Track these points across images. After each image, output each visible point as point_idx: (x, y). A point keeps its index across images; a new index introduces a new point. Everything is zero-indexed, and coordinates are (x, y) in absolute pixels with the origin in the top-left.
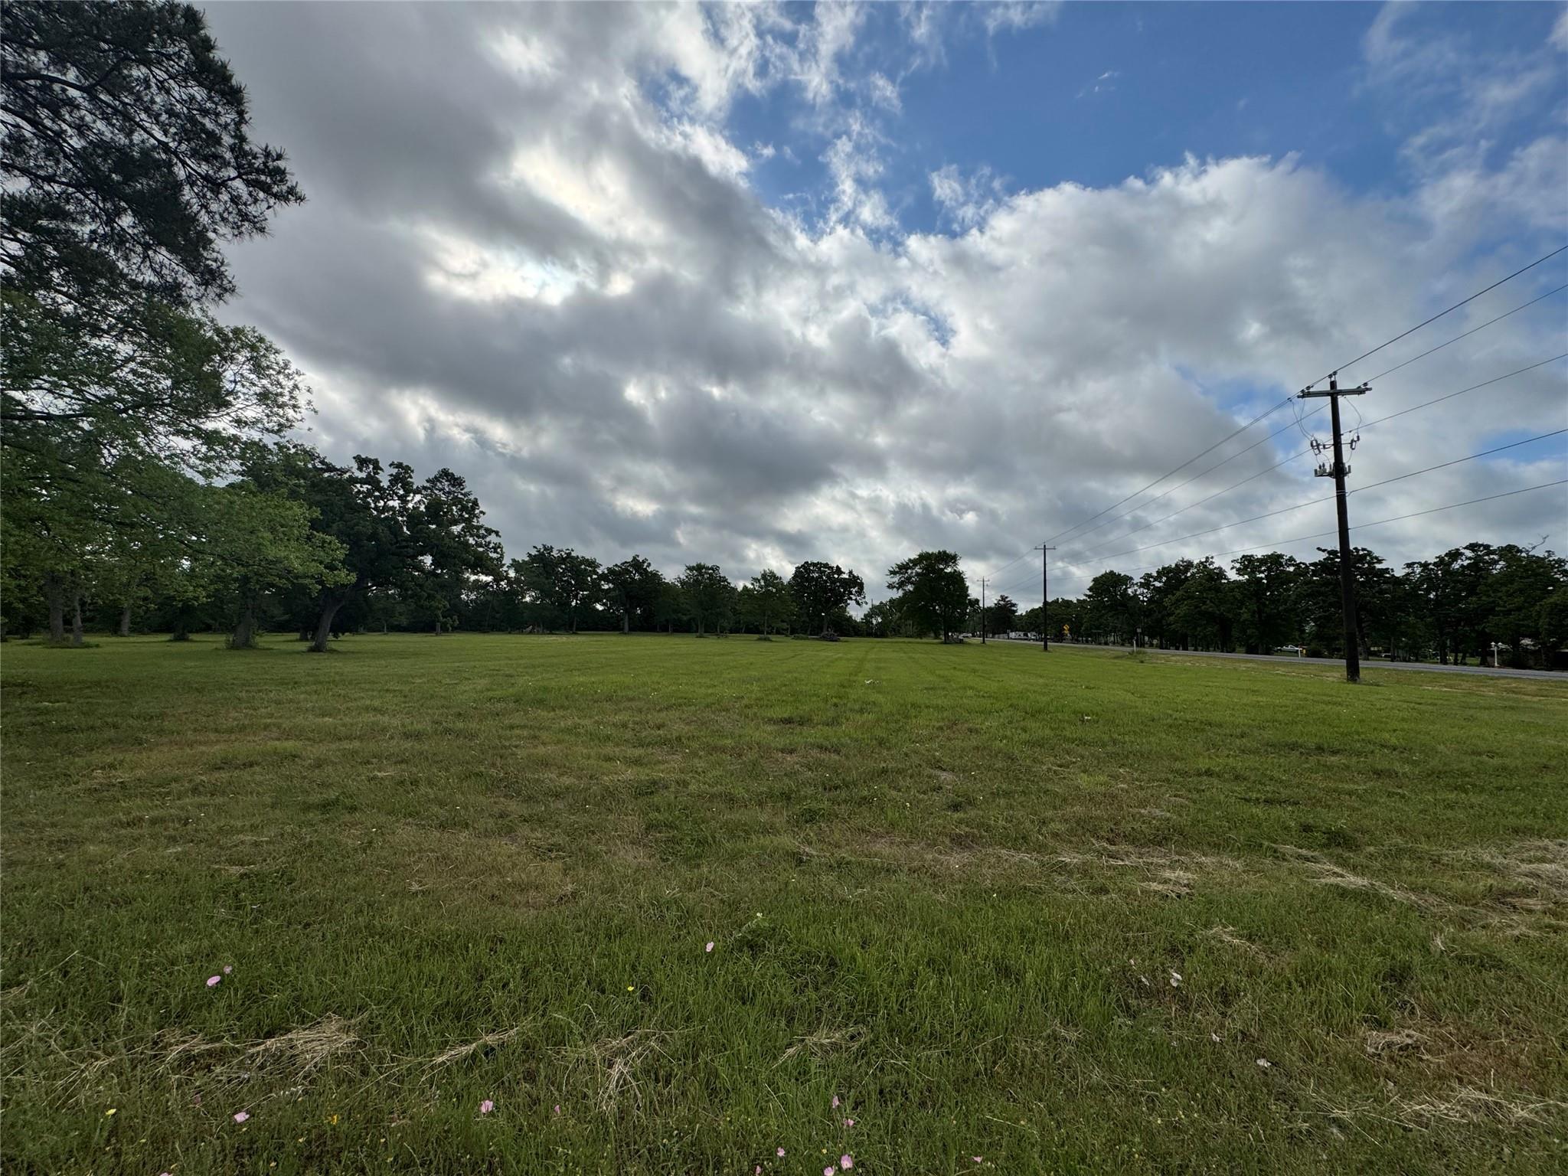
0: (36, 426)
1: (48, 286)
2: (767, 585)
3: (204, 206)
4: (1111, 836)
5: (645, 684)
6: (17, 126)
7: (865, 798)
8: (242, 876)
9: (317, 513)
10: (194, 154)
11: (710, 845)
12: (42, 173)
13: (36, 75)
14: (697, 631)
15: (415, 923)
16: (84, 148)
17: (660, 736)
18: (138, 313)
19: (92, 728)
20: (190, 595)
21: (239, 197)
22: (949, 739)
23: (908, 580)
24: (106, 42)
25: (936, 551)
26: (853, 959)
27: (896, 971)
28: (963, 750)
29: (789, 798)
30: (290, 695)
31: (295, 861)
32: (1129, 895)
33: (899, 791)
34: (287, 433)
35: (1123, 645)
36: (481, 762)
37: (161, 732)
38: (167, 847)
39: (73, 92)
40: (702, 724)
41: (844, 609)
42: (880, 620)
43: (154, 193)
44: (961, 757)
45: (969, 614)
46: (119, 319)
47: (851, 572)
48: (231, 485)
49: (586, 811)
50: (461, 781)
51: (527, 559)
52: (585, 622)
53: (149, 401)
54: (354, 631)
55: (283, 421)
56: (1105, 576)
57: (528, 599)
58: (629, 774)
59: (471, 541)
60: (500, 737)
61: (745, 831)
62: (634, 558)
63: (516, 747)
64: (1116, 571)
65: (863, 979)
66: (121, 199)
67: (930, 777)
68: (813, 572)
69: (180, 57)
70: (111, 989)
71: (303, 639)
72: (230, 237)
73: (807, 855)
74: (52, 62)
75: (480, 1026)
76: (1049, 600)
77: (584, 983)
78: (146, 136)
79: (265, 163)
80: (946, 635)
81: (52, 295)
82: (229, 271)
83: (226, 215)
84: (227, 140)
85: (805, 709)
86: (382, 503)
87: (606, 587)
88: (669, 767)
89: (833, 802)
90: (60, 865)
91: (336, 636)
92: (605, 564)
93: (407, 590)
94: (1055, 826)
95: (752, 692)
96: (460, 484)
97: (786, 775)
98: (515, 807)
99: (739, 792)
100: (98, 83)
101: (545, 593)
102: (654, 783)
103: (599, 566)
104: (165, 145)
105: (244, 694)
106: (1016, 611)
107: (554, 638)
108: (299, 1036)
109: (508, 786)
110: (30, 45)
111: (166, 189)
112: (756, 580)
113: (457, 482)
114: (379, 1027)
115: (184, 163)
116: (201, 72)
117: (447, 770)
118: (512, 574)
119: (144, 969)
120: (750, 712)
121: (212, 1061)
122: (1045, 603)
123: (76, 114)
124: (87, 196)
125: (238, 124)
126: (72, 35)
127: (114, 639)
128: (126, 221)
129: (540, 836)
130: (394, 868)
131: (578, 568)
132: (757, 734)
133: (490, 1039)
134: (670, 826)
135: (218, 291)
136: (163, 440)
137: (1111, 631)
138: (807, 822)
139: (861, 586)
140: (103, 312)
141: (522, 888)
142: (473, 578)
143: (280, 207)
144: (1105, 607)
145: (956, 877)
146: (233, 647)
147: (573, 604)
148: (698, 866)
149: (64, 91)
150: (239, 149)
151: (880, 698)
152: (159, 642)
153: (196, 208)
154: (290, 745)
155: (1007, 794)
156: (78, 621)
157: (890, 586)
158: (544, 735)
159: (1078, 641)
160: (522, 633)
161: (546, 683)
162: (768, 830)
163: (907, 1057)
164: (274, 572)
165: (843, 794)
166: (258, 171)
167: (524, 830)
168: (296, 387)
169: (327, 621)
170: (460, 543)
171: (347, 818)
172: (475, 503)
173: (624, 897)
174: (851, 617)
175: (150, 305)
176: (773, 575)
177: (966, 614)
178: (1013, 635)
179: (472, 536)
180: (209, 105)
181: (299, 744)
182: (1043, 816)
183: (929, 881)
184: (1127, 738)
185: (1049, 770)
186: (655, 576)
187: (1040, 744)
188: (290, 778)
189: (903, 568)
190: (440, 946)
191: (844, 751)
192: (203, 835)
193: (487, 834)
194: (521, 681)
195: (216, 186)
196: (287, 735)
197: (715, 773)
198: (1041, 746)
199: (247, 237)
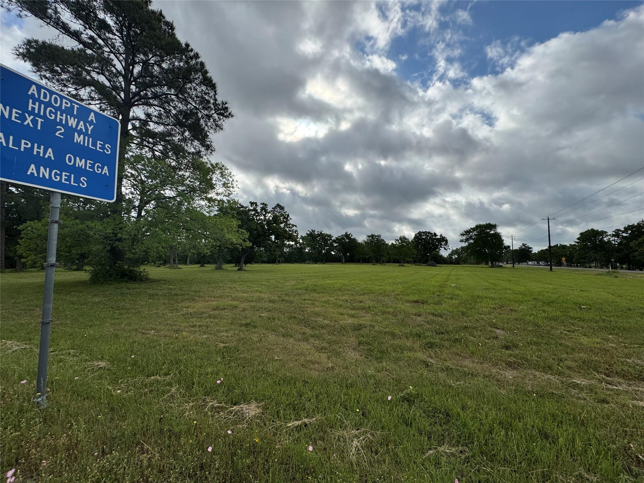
0: (166, 201)
1: (169, 157)
2: (402, 242)
3: (206, 125)
4: (607, 372)
5: (353, 284)
6: (160, 111)
7: (457, 339)
8: (224, 347)
9: (240, 223)
10: (204, 108)
11: (386, 354)
12: (166, 123)
13: (164, 94)
14: (372, 262)
15: (277, 371)
16: (176, 113)
17: (361, 306)
18: (190, 162)
19: (182, 295)
20: (206, 252)
21: (216, 119)
22: (500, 314)
23: (471, 238)
24: (180, 79)
25: (485, 223)
26: (458, 415)
27: (481, 424)
28: (508, 319)
29: (420, 336)
30: (234, 285)
31: (239, 344)
32: (624, 406)
33: (475, 337)
34: (231, 196)
35: (602, 268)
36: (295, 313)
37: (199, 297)
38: (203, 335)
39: (173, 97)
40: (378, 302)
41: (438, 252)
42: (456, 257)
43: (193, 123)
44: (508, 323)
45: (504, 253)
46: (186, 165)
47: (441, 235)
48: (215, 215)
49: (334, 335)
50: (289, 319)
51: (306, 235)
52: (328, 259)
53: (193, 190)
54: (251, 263)
55: (230, 193)
56: (588, 231)
57: (307, 250)
58: (350, 321)
59: (288, 230)
60: (301, 303)
61: (401, 349)
62: (346, 233)
63: (307, 307)
64: (595, 229)
65: (465, 425)
66: (185, 127)
67: (491, 332)
68: (423, 236)
69: (199, 78)
70: (192, 380)
71: (236, 266)
72: (213, 133)
73: (431, 363)
74: (168, 89)
75: (302, 414)
76: (552, 245)
77: (339, 404)
78: (191, 106)
79: (222, 107)
80: (492, 263)
81: (170, 160)
82: (213, 144)
83: (212, 126)
84: (212, 101)
85: (424, 297)
86: (258, 218)
87: (335, 245)
88: (366, 319)
89: (442, 339)
90: (177, 338)
91: (245, 265)
92: (335, 236)
93: (267, 248)
94: (569, 363)
95: (399, 288)
96: (283, 209)
97: (417, 326)
98: (308, 331)
99: (397, 331)
100: (179, 92)
101: (313, 248)
102: (360, 325)
103: (332, 237)
104: (196, 107)
105: (221, 285)
106: (531, 251)
107: (316, 265)
108: (244, 406)
109: (305, 322)
110: (163, 85)
111: (196, 121)
112: (397, 240)
113: (282, 208)
114: (268, 408)
115: (201, 112)
116: (204, 81)
117: (284, 315)
118: (301, 241)
119: (200, 375)
120: (399, 297)
121: (220, 410)
122: (550, 246)
123: (174, 103)
124: (177, 128)
125: (215, 95)
126: (173, 79)
127: (185, 266)
128: (187, 134)
129: (318, 343)
130: (269, 349)
131: (325, 238)
132: (403, 307)
133: (306, 420)
134: (368, 344)
135: (210, 151)
136: (197, 202)
137: (593, 261)
138: (429, 348)
139: (446, 241)
140: (181, 164)
141: (313, 363)
142: (288, 243)
143: (227, 120)
144: (588, 248)
145: (511, 382)
146: (217, 269)
147: (323, 252)
148: (381, 362)
149: (171, 97)
150: (215, 104)
151: (461, 293)
152: (196, 267)
153: (204, 126)
154: (235, 303)
155: (536, 344)
156: (177, 261)
157: (461, 241)
158: (317, 303)
159: (571, 266)
160: (305, 263)
161: (315, 283)
162: (411, 349)
163: (492, 468)
164: (228, 243)
165: (446, 337)
166: (221, 110)
167: (312, 340)
168: (233, 180)
169: (243, 260)
170: (284, 230)
171: (253, 330)
172: (288, 215)
173: (352, 371)
174: (442, 255)
175: (193, 159)
176: (405, 238)
177: (503, 253)
178: (530, 263)
179: (287, 227)
180: (207, 91)
181: (237, 303)
182: (560, 357)
183: (495, 383)
184: (612, 319)
185: (561, 333)
186: (354, 240)
187: (555, 319)
188: (236, 314)
189: (467, 232)
190: (286, 381)
191: (444, 317)
192: (212, 332)
193: (299, 340)
194: (306, 282)
195: (209, 117)
196: (234, 299)
197: (385, 323)
198: (555, 320)
199: (218, 132)
